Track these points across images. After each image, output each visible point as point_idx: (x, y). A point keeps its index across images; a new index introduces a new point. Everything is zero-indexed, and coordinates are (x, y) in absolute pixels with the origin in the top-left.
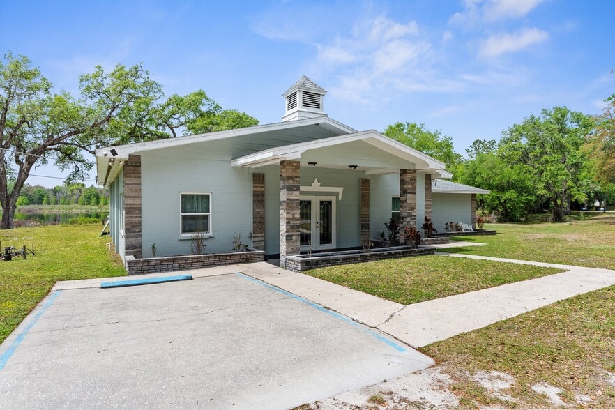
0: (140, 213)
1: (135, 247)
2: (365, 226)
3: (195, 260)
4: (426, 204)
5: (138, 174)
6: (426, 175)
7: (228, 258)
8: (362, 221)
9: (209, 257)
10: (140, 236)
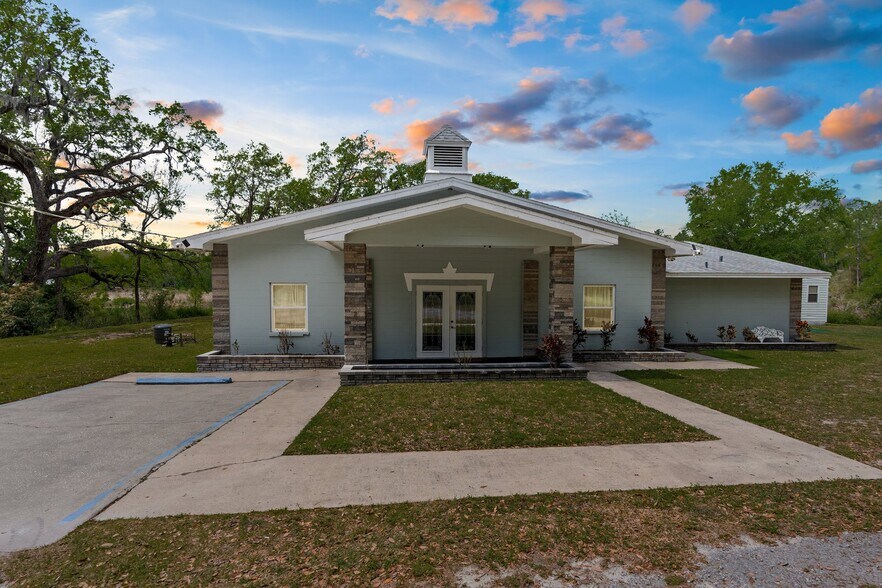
0: (228, 306)
1: (224, 342)
2: (530, 328)
3: (267, 361)
4: (652, 297)
5: (225, 265)
6: (654, 251)
7: (307, 361)
8: (525, 320)
9: (283, 359)
10: (228, 331)
